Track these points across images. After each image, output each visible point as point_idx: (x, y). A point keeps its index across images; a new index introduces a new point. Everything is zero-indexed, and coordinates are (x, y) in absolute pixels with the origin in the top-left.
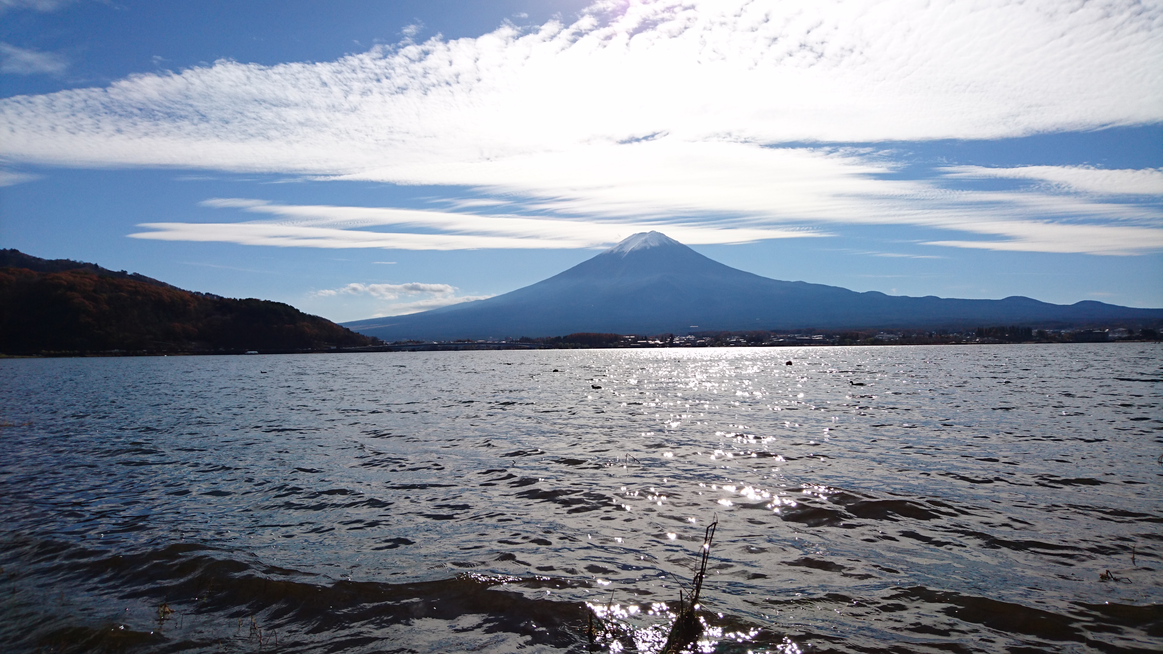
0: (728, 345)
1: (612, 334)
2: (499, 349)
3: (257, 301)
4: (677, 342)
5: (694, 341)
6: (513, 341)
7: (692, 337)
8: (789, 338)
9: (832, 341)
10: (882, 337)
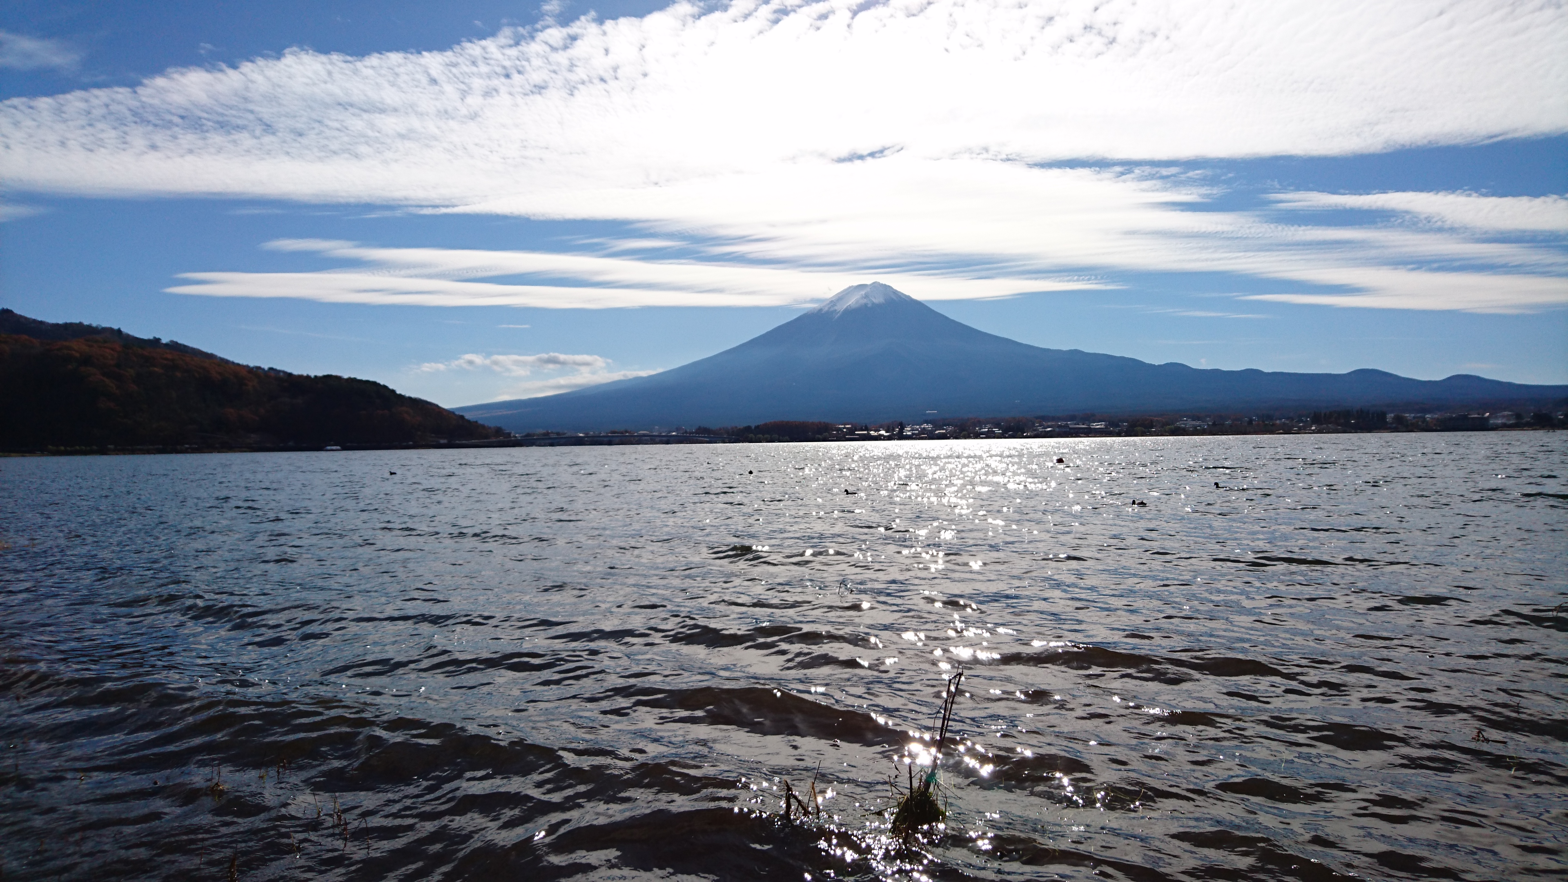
0: (977, 436)
1: (820, 422)
2: (667, 443)
3: (338, 378)
4: (909, 433)
5: (932, 431)
6: (686, 432)
7: (929, 426)
8: (1060, 426)
9: (1117, 430)
10: (1185, 424)
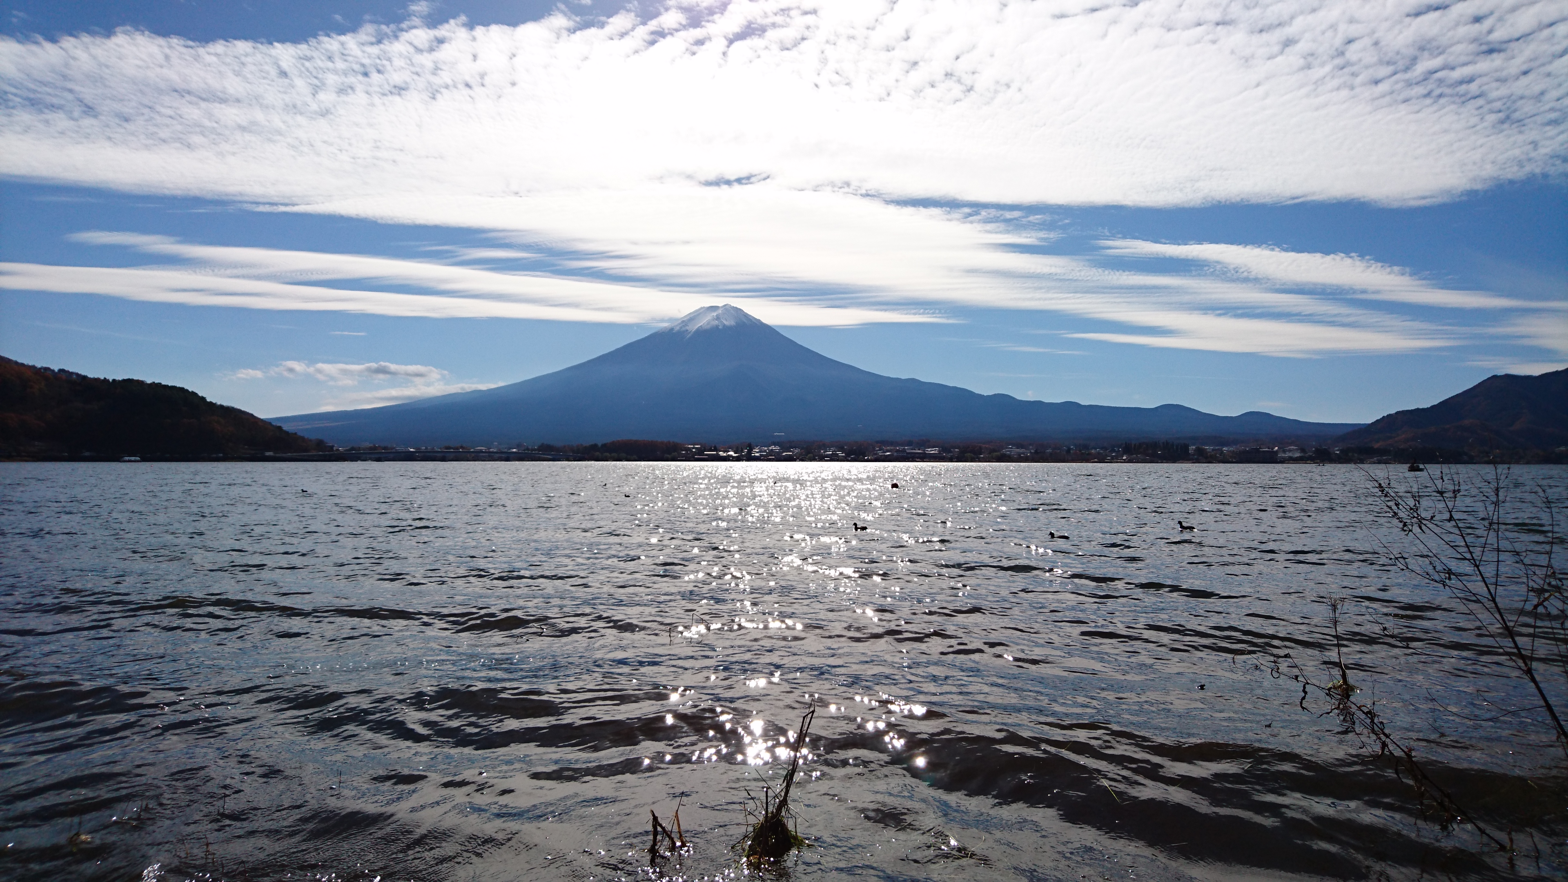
0: (822, 459)
1: (669, 442)
2: (507, 460)
4: (757, 455)
5: (779, 453)
6: (528, 449)
7: (776, 448)
8: (898, 451)
9: (949, 455)
10: (1011, 452)
